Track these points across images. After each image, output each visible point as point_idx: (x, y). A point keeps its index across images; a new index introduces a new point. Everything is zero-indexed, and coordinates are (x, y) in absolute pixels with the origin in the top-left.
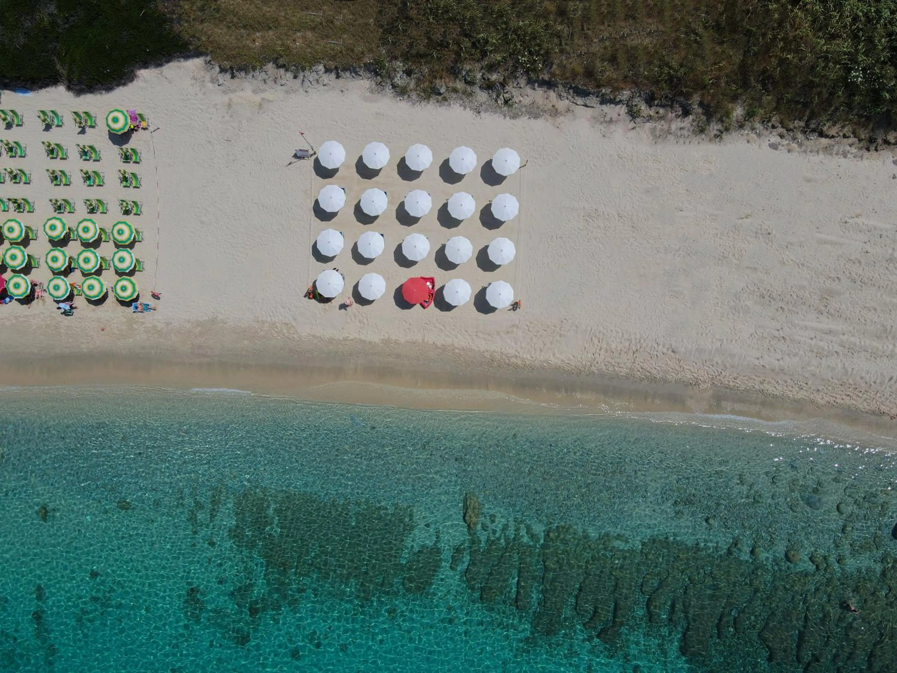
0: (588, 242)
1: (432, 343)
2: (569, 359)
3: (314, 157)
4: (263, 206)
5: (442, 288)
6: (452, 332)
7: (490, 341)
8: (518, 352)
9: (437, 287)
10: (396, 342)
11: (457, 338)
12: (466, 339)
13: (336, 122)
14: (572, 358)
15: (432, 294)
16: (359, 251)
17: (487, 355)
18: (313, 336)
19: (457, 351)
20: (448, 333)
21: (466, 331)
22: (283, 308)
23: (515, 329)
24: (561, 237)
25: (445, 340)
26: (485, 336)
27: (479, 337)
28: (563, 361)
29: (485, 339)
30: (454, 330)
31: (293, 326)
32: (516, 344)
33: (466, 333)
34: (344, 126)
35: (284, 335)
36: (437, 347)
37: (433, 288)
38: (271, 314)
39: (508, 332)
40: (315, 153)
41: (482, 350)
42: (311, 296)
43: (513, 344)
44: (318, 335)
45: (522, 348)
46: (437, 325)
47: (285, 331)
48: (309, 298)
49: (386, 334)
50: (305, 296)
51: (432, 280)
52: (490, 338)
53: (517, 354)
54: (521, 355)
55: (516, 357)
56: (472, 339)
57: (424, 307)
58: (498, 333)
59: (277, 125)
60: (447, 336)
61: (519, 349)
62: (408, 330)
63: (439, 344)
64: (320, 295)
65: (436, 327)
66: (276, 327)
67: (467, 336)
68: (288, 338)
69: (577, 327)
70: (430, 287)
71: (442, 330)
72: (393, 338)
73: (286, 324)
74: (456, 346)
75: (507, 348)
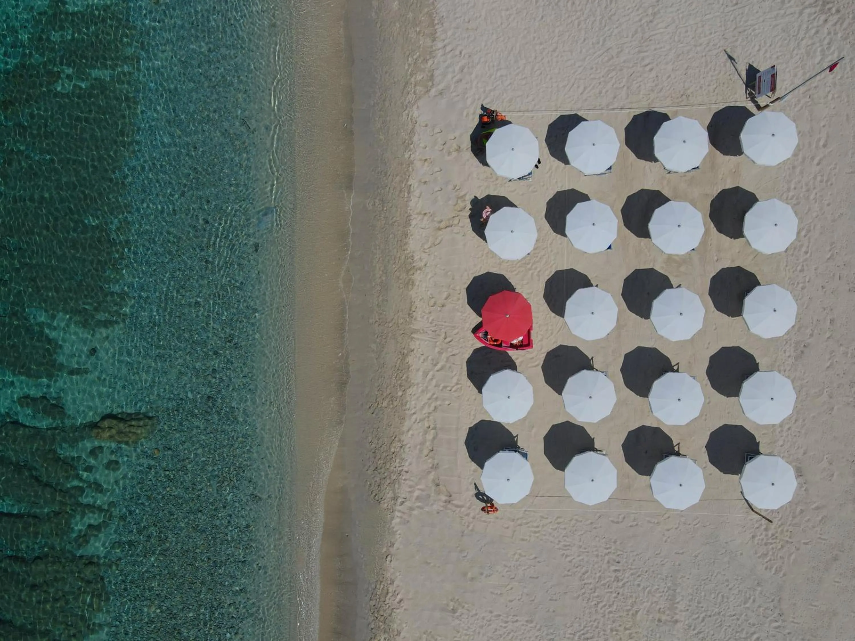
0: (612, 630)
1: (412, 347)
2: (395, 594)
3: (750, 106)
4: (654, 14)
5: (513, 366)
6: (434, 382)
7: (421, 451)
8: (402, 503)
9: (513, 353)
10: (410, 283)
11: (423, 391)
12: (423, 407)
13: (825, 146)
14: (399, 597)
15: (500, 345)
16: (579, 205)
17: (395, 447)
18: (412, 132)
19: (400, 393)
20: (430, 376)
21: (436, 408)
22: (462, 70)
23: (444, 498)
24: (617, 579)
25: (418, 370)
26: (428, 444)
27: (426, 432)
28: (392, 582)
29: (423, 443)
30: (437, 386)
31: (428, 91)
32: (418, 498)
33: (432, 408)
34: (816, 161)
35: (411, 75)
36: (404, 356)
37: (512, 346)
38: (448, 49)
39: (438, 485)
40: (759, 108)
41: (403, 438)
42: (486, 119)
43: (417, 493)
44: (415, 139)
45: (411, 509)
46: (444, 355)
47: (419, 77)
48: (481, 116)
49: (423, 264)
50: (483, 108)
51: (526, 344)
52: (426, 452)
53: (400, 500)
54: (398, 508)
55: (395, 498)
56: (422, 420)
57: (476, 330)
58: (435, 467)
59: (813, 31)
60: (426, 374)
61: (408, 504)
62: (432, 302)
63: (410, 359)
64: (488, 136)
65: (440, 353)
66: (426, 61)
67: (426, 410)
68: (407, 83)
69: (454, 611)
70: (515, 342)
71: (435, 365)
72: (417, 276)
73: (432, 78)
74: (409, 391)
75: (411, 483)
